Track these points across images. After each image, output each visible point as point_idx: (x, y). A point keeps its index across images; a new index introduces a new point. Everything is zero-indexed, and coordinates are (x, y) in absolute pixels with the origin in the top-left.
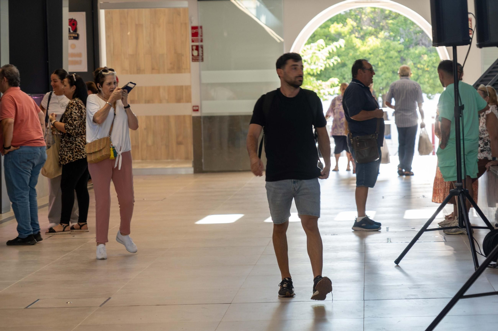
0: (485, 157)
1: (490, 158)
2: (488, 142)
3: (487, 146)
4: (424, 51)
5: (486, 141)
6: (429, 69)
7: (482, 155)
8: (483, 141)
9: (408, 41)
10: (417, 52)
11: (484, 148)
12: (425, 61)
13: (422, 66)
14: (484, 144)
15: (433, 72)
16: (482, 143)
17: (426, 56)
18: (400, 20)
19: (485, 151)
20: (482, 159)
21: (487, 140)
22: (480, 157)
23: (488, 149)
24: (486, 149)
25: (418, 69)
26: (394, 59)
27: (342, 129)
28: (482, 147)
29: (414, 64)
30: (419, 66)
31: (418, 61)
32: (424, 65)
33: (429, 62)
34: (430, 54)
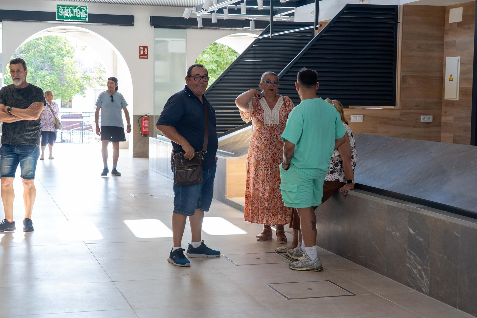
0: (336, 179)
1: (341, 180)
2: (338, 162)
3: (337, 167)
4: (47, 73)
5: (336, 162)
6: (50, 84)
7: (333, 177)
8: (332, 161)
9: (36, 67)
10: (43, 74)
11: (334, 169)
12: (47, 79)
13: (46, 83)
14: (334, 164)
15: (52, 86)
16: (332, 163)
17: (48, 76)
18: (31, 54)
19: (336, 172)
20: (333, 181)
21: (337, 160)
22: (331, 179)
23: (339, 170)
24: (337, 170)
25: (43, 84)
26: (28, 78)
27: (51, 127)
28: (331, 168)
29: (41, 81)
30: (44, 82)
31: (43, 79)
32: (47, 82)
33: (50, 80)
34: (50, 76)
